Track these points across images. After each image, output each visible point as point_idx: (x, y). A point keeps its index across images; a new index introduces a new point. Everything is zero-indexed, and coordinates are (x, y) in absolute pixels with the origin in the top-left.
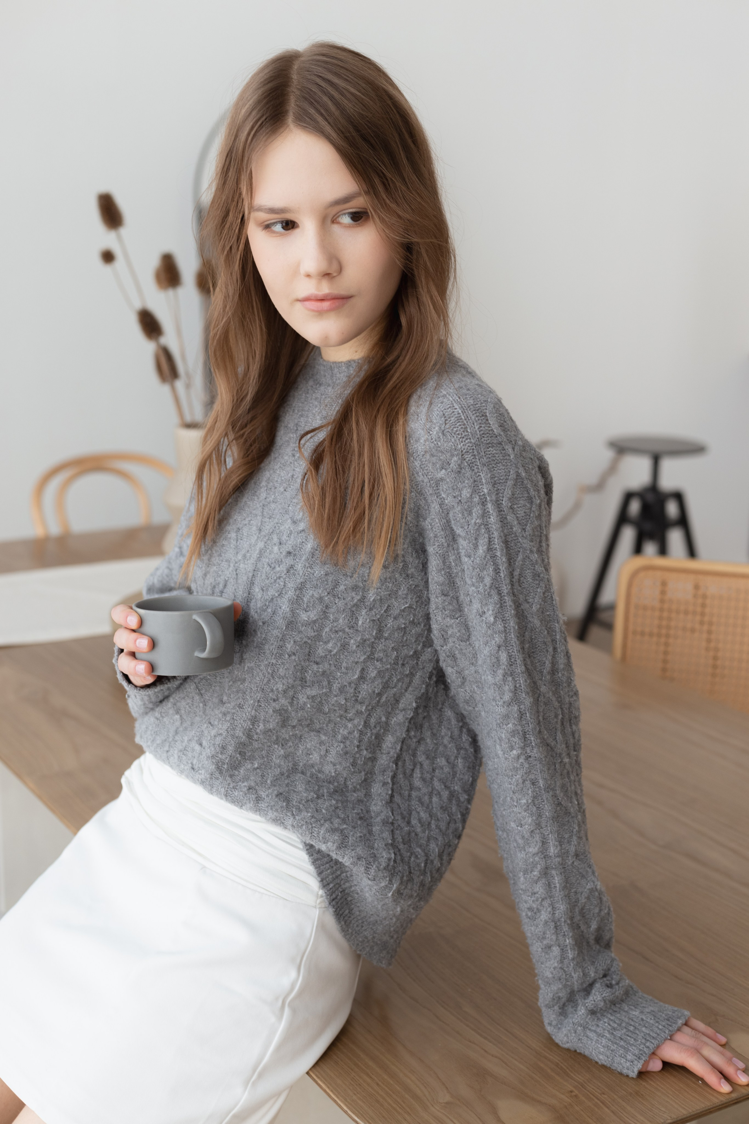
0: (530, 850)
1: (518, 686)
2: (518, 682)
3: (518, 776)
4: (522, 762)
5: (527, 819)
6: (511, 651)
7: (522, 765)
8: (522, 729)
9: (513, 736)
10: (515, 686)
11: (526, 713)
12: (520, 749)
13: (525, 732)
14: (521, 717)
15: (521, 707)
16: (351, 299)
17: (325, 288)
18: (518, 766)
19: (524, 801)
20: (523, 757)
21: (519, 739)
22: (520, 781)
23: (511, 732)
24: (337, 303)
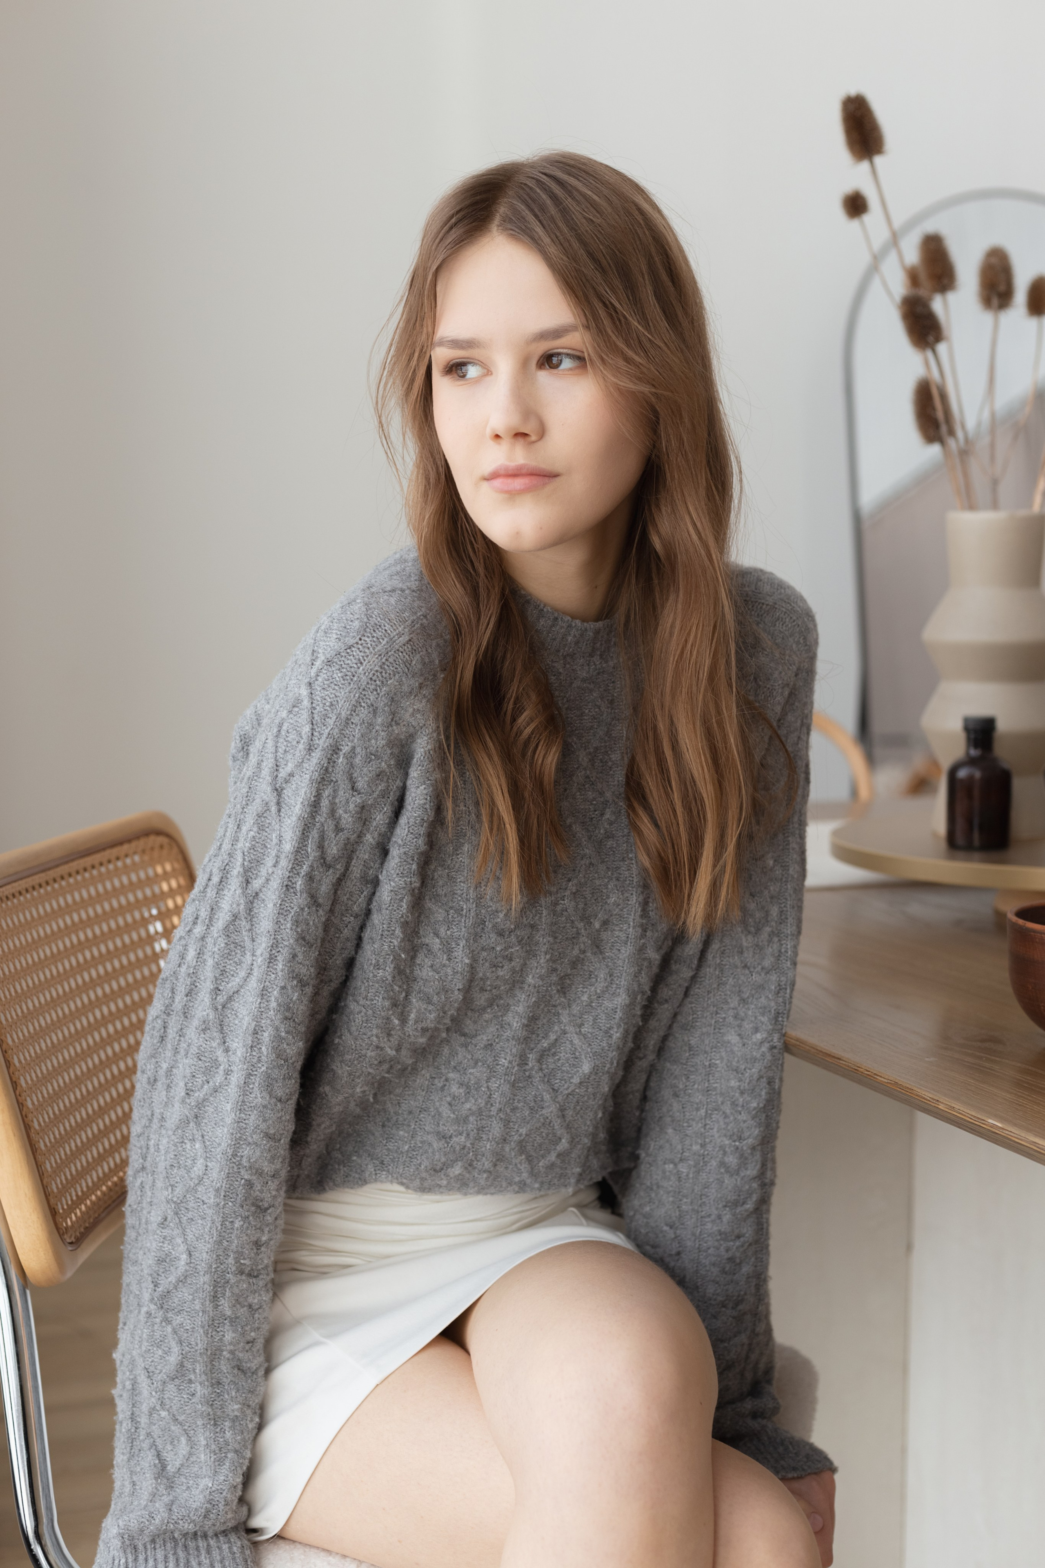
0: (748, 1172)
1: (783, 950)
2: (784, 946)
3: (753, 1070)
4: (763, 1052)
5: (753, 1130)
6: (783, 906)
7: (763, 1055)
8: (775, 1007)
9: (763, 1014)
10: (780, 951)
11: (786, 989)
12: (766, 1033)
13: (778, 1013)
14: (779, 993)
15: (782, 979)
16: (557, 479)
17: (519, 456)
18: (758, 1056)
19: (754, 1105)
20: (767, 1045)
21: (768, 1018)
22: (756, 1076)
23: (761, 1008)
24: (535, 480)
